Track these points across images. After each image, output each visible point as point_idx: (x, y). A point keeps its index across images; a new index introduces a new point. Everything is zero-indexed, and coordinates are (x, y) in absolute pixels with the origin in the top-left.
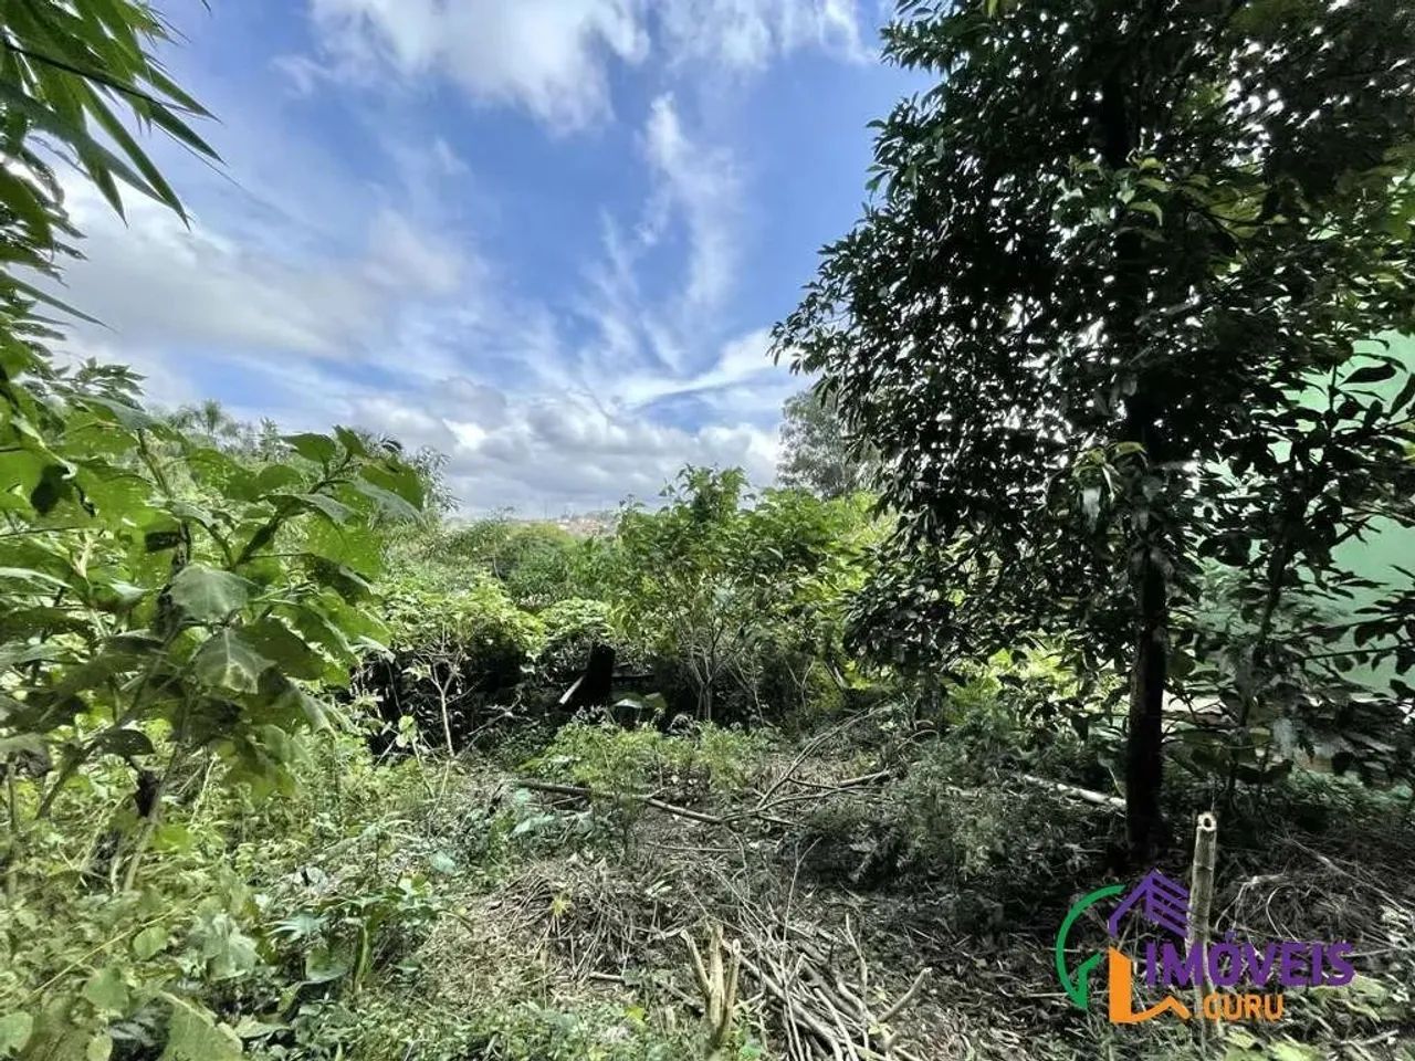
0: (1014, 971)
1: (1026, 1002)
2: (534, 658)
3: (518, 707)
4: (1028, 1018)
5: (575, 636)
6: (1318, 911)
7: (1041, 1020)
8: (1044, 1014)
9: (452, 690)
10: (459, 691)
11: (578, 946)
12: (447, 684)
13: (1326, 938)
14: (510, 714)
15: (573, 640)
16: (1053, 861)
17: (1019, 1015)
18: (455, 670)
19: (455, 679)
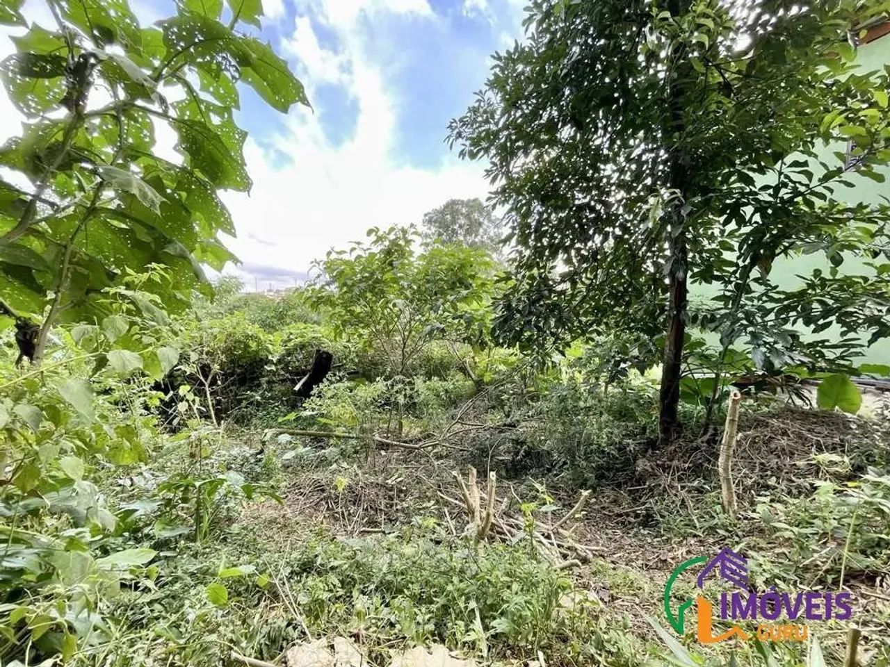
0: (611, 502)
1: (620, 515)
2: (275, 360)
3: (264, 393)
4: (623, 523)
5: (302, 346)
6: (773, 446)
7: (630, 523)
8: (632, 520)
9: (213, 383)
10: (219, 383)
11: (350, 514)
12: (210, 378)
13: (779, 457)
14: (259, 398)
15: (301, 349)
16: (619, 450)
17: (617, 523)
18: (216, 368)
19: (217, 374)
